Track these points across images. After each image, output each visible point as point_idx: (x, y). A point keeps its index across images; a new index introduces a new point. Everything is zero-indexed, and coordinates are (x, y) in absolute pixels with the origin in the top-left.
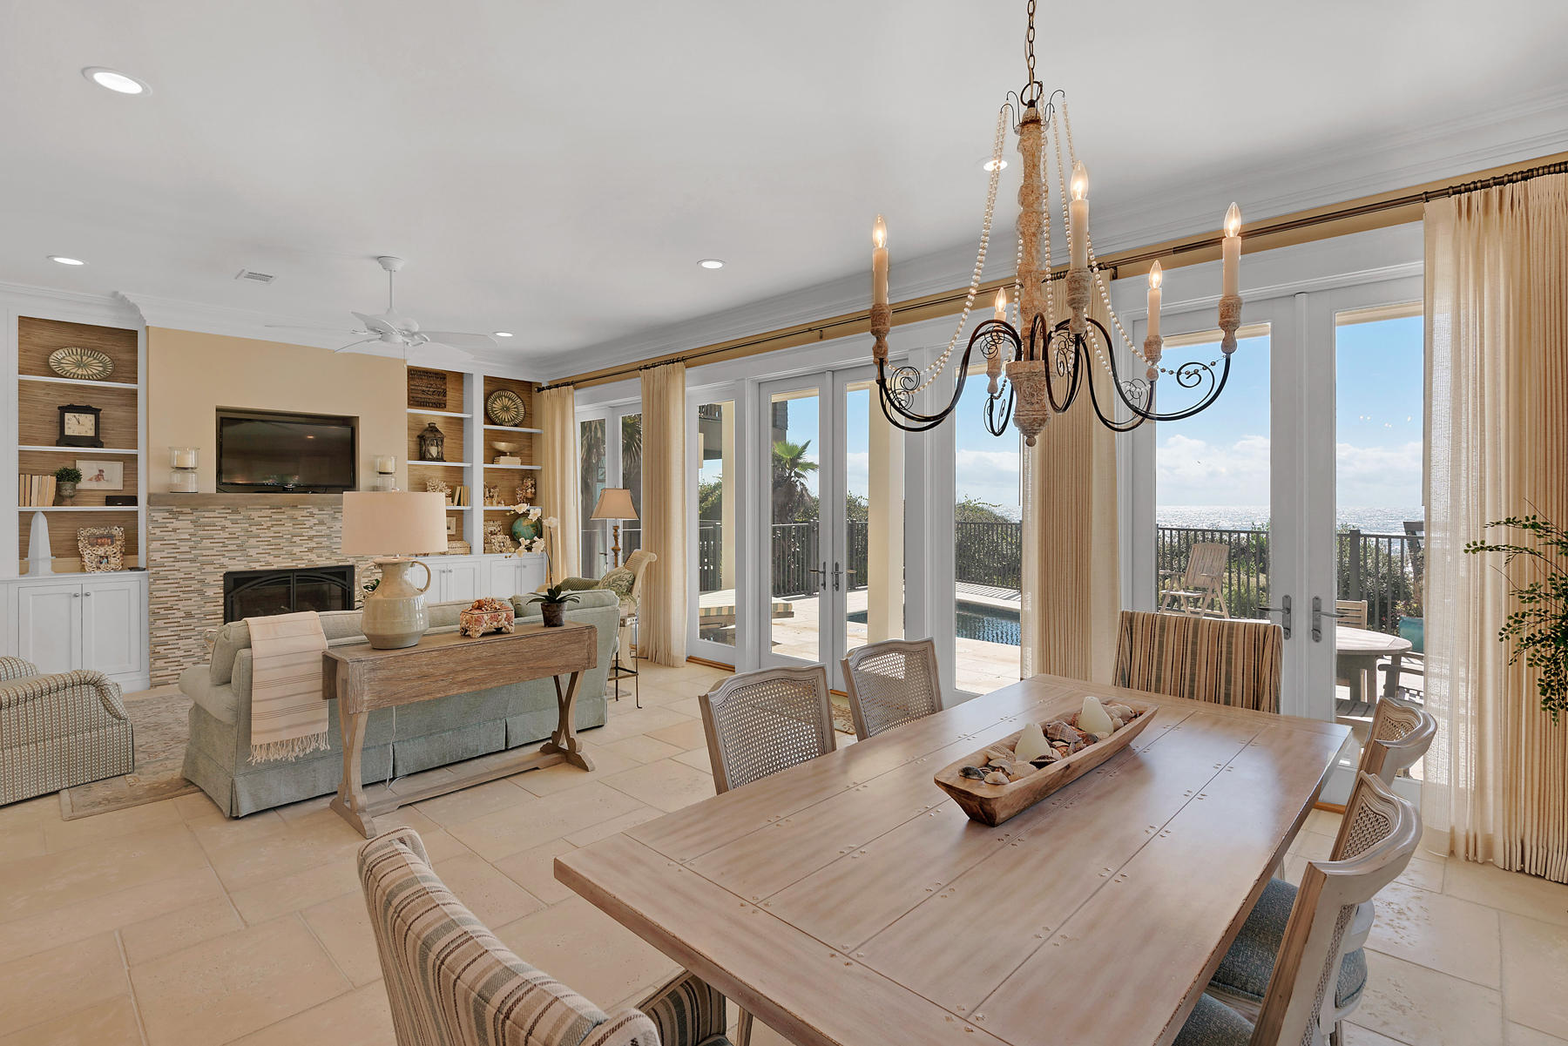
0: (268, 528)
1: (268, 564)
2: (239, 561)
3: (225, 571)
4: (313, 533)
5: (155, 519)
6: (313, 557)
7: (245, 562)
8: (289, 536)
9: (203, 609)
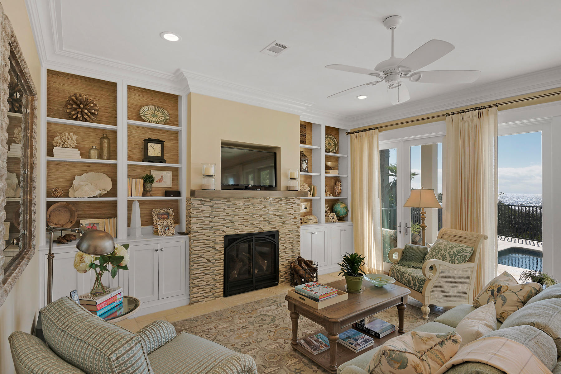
0: (243, 210)
1: (243, 230)
2: (230, 229)
3: (224, 234)
4: (261, 212)
5: (194, 205)
6: (262, 226)
7: (233, 230)
8: (252, 214)
9: (215, 257)
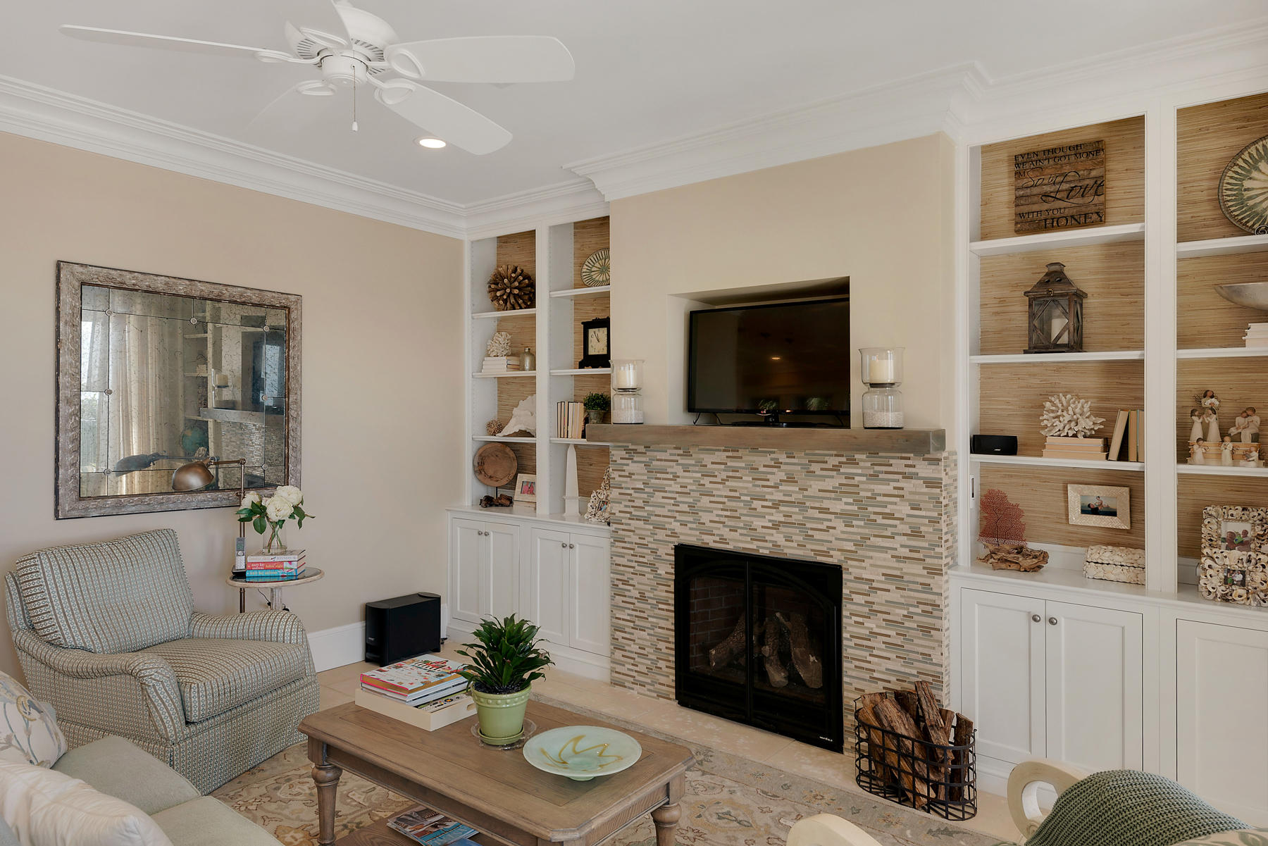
0: (723, 482)
1: (723, 540)
2: (690, 529)
3: (676, 541)
4: (778, 496)
7: (698, 533)
